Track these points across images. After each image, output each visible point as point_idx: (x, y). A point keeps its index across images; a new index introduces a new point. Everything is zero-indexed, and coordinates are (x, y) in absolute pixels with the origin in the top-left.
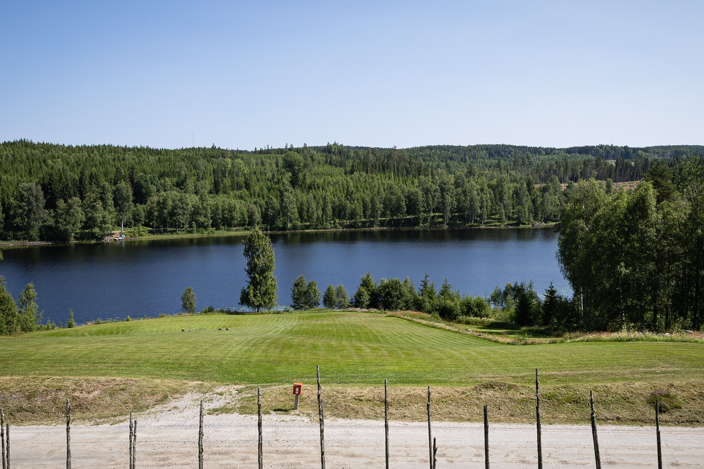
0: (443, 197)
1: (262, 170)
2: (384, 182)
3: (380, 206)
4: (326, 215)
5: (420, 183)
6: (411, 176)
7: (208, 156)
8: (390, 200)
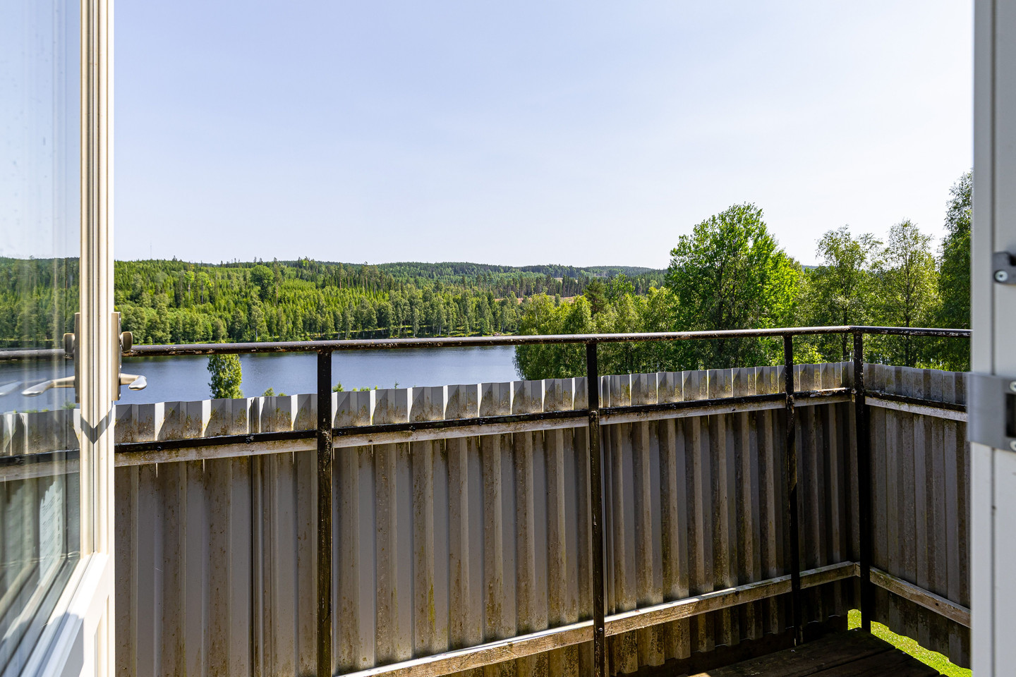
0: (412, 310)
1: (229, 283)
2: (355, 296)
3: (351, 319)
4: (297, 328)
5: (390, 297)
6: (382, 290)
7: (168, 268)
8: (362, 314)
